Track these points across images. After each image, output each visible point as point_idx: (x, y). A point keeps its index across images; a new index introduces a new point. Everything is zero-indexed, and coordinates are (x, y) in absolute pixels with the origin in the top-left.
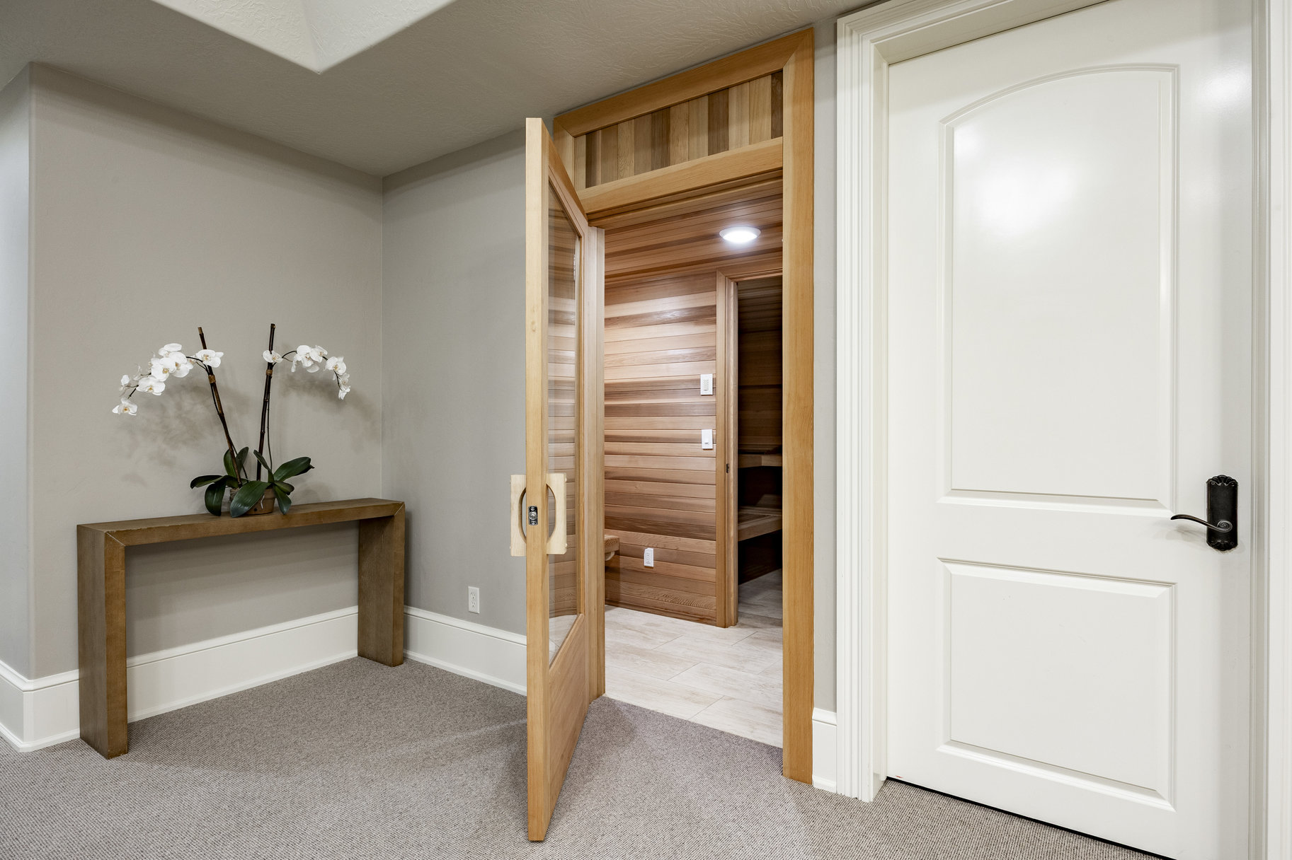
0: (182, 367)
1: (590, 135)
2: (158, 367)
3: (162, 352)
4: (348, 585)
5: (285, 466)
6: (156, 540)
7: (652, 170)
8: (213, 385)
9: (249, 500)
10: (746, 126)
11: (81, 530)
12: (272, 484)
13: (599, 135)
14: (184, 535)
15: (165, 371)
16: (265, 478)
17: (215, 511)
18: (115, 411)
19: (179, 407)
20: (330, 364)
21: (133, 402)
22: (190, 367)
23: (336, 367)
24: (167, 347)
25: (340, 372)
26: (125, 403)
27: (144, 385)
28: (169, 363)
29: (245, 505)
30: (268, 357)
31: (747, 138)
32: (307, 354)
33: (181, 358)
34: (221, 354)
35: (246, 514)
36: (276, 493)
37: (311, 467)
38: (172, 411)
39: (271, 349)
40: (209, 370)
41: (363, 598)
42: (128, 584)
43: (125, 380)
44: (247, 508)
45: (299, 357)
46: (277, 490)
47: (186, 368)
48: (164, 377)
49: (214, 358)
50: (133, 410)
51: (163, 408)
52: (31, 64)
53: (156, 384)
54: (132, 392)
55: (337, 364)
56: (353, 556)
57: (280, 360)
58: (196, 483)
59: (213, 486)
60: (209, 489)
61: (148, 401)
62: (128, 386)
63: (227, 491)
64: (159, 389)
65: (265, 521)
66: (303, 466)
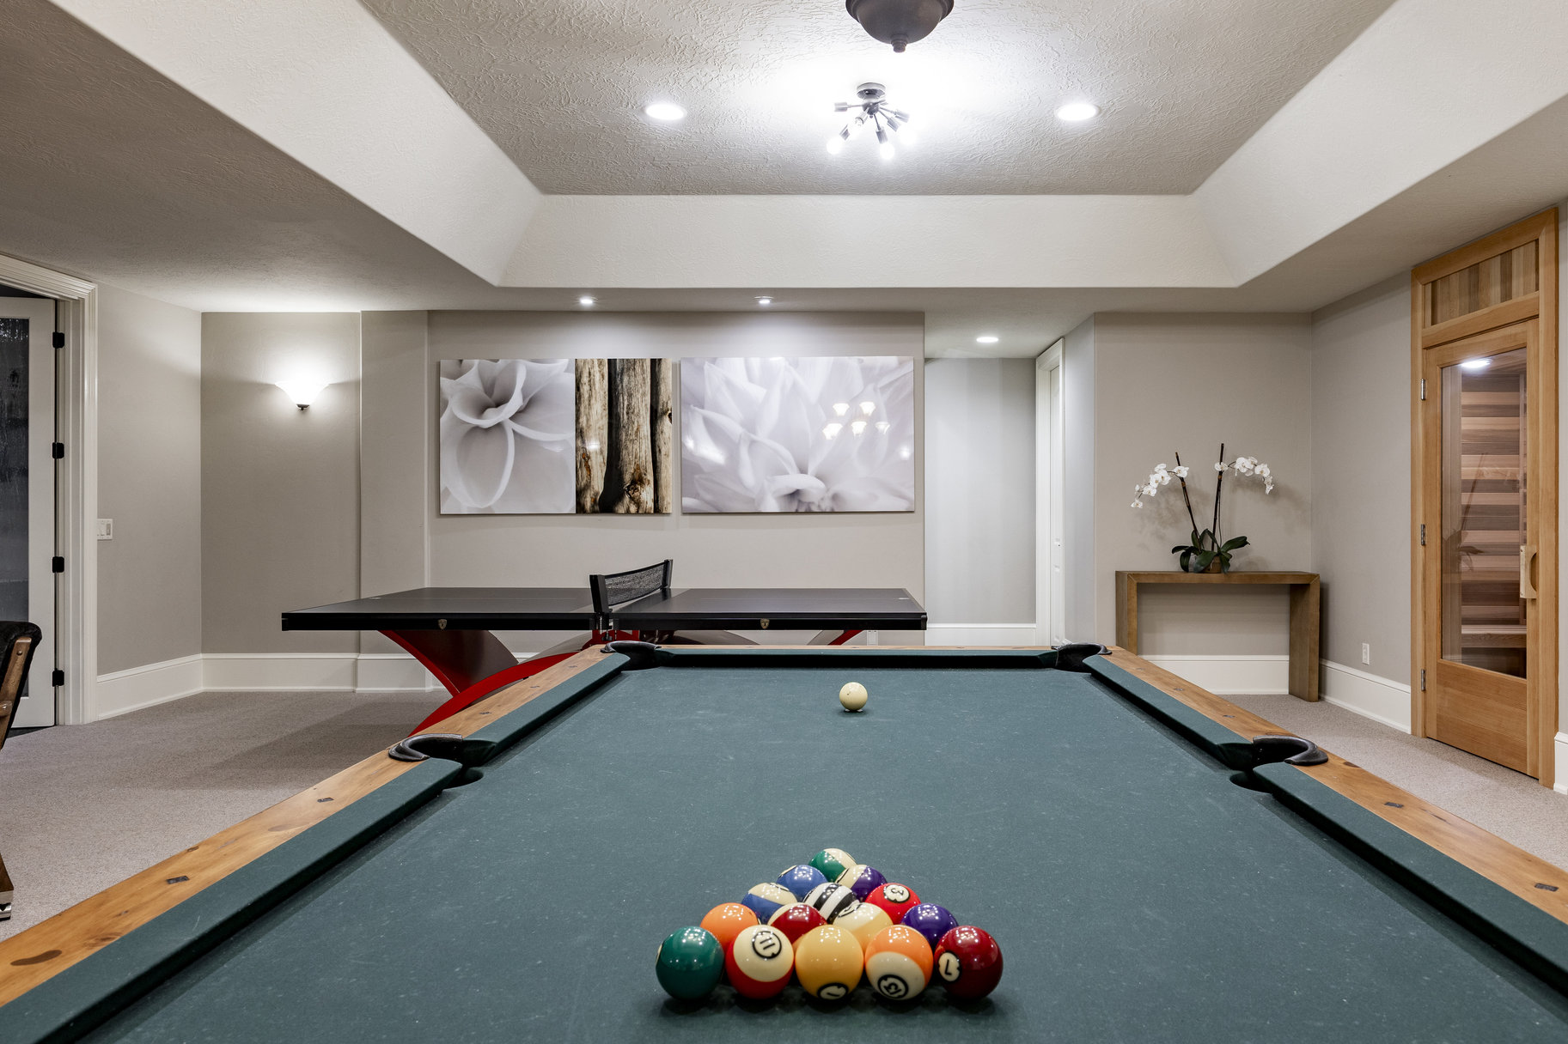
0: (1166, 479)
1: (1434, 283)
2: (1153, 479)
3: (1156, 470)
4: (1282, 637)
5: (1229, 542)
6: (1152, 581)
7: (1470, 312)
8: (1184, 488)
9: (1203, 563)
10: (1522, 279)
11: (1118, 574)
12: (1219, 554)
13: (1439, 284)
14: (1167, 580)
15: (1156, 482)
16: (1216, 550)
17: (1185, 568)
18: (1132, 506)
19: (1167, 502)
20: (1258, 470)
21: (1140, 501)
22: (1169, 478)
23: (1262, 472)
24: (1158, 467)
25: (1265, 475)
26: (1137, 501)
27: (1146, 490)
28: (1158, 477)
29: (1202, 566)
30: (1218, 467)
31: (1522, 290)
32: (1243, 464)
33: (1164, 473)
34: (1188, 468)
35: (1202, 572)
36: (1221, 560)
37: (1247, 543)
38: (1163, 505)
39: (1221, 461)
40: (1182, 479)
41: (1293, 650)
42: (1139, 611)
43: (1137, 488)
44: (1202, 568)
45: (1237, 466)
46: (1222, 560)
47: (1168, 479)
48: (1156, 485)
49: (1183, 472)
50: (1141, 505)
51: (1159, 504)
52: (1095, 313)
53: (1151, 490)
54: (1140, 495)
55: (1264, 470)
56: (1285, 616)
57: (1226, 468)
58: (1175, 550)
59: (1184, 552)
60: (1183, 555)
61: (1149, 500)
62: (1139, 491)
63: (1193, 556)
64: (1153, 493)
65: (1214, 578)
66: (1241, 542)
